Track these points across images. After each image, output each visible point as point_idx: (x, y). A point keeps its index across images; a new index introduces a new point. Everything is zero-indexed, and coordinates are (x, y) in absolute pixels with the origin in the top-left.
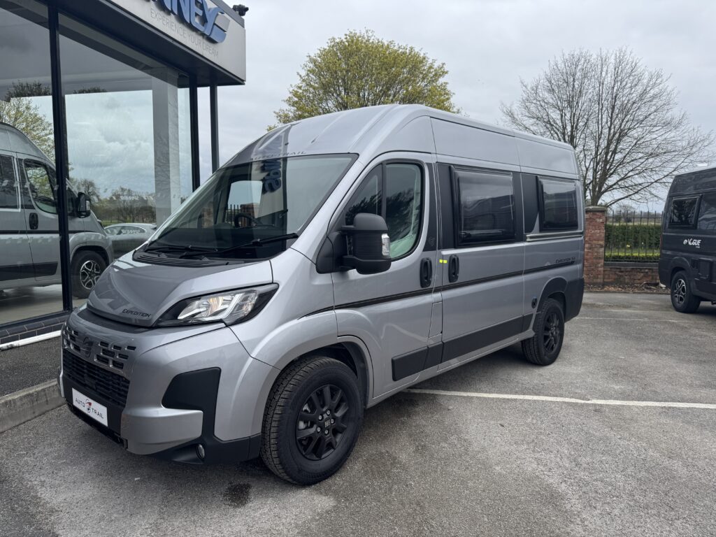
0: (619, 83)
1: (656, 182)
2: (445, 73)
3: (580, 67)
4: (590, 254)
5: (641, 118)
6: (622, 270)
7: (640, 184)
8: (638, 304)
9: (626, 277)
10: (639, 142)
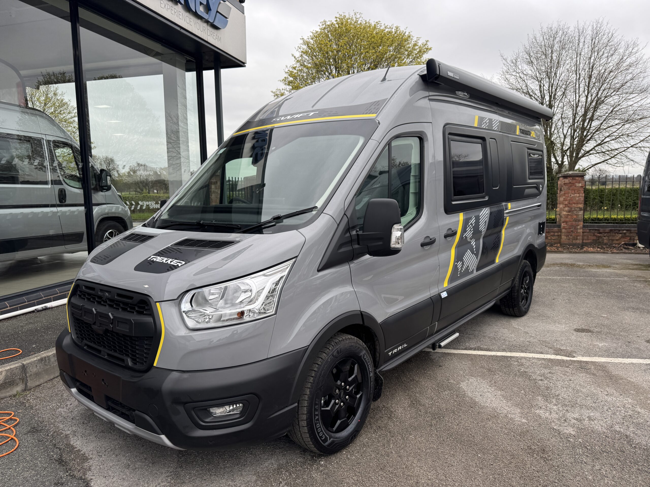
0: (596, 53)
1: (632, 146)
2: (428, 49)
3: (558, 39)
4: (569, 217)
5: (618, 85)
6: (601, 231)
7: (616, 149)
8: (617, 264)
9: (604, 238)
10: (615, 110)
